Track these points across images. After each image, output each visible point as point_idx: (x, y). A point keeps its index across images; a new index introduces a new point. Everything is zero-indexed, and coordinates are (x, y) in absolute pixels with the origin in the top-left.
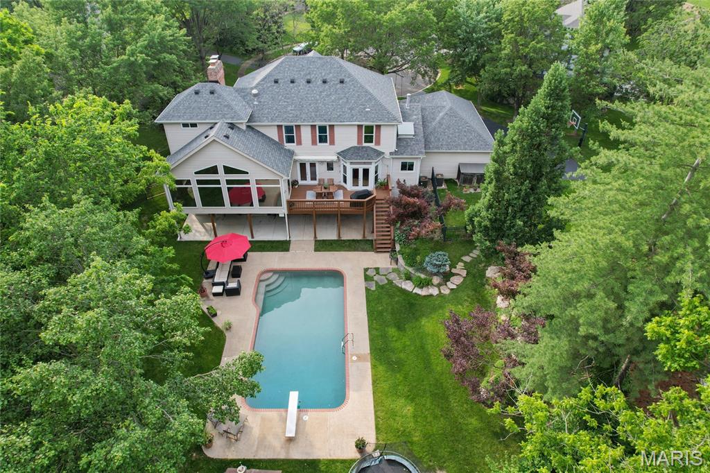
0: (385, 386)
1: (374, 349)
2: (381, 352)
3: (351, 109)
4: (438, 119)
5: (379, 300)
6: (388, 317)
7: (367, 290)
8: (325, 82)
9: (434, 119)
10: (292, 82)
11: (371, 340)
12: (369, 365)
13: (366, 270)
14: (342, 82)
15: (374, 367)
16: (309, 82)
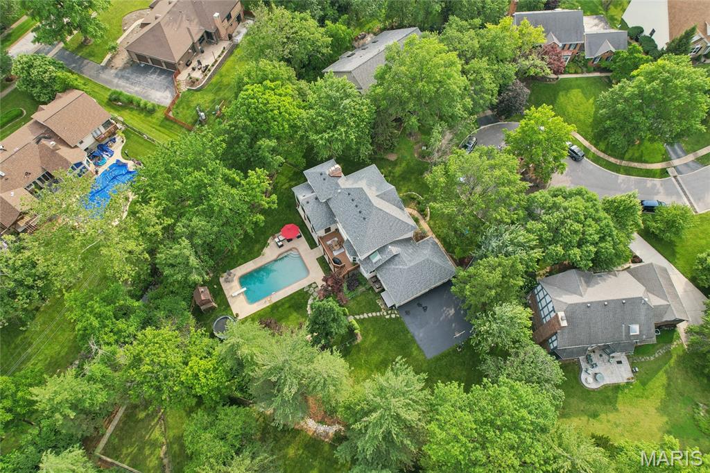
0: (262, 313)
1: (275, 303)
2: (275, 307)
3: (355, 232)
4: (397, 267)
5: (300, 294)
6: (293, 301)
7: (303, 288)
8: (360, 212)
9: (396, 265)
10: (353, 200)
11: (279, 301)
12: (268, 305)
13: (315, 283)
14: (364, 219)
15: (268, 307)
16: (356, 206)
